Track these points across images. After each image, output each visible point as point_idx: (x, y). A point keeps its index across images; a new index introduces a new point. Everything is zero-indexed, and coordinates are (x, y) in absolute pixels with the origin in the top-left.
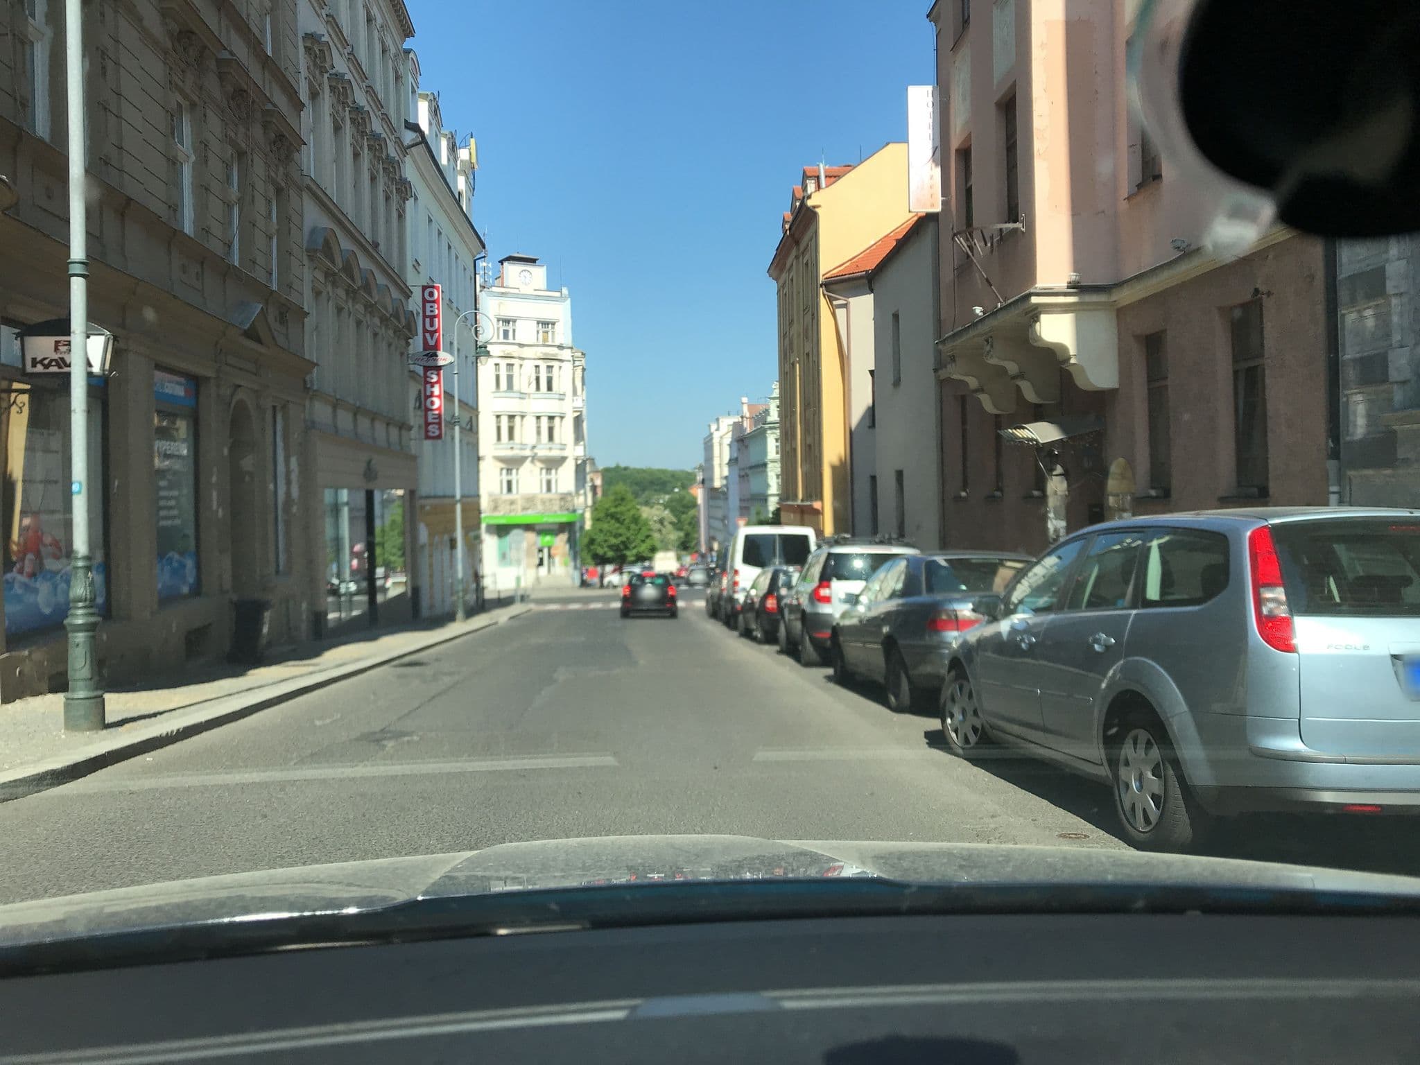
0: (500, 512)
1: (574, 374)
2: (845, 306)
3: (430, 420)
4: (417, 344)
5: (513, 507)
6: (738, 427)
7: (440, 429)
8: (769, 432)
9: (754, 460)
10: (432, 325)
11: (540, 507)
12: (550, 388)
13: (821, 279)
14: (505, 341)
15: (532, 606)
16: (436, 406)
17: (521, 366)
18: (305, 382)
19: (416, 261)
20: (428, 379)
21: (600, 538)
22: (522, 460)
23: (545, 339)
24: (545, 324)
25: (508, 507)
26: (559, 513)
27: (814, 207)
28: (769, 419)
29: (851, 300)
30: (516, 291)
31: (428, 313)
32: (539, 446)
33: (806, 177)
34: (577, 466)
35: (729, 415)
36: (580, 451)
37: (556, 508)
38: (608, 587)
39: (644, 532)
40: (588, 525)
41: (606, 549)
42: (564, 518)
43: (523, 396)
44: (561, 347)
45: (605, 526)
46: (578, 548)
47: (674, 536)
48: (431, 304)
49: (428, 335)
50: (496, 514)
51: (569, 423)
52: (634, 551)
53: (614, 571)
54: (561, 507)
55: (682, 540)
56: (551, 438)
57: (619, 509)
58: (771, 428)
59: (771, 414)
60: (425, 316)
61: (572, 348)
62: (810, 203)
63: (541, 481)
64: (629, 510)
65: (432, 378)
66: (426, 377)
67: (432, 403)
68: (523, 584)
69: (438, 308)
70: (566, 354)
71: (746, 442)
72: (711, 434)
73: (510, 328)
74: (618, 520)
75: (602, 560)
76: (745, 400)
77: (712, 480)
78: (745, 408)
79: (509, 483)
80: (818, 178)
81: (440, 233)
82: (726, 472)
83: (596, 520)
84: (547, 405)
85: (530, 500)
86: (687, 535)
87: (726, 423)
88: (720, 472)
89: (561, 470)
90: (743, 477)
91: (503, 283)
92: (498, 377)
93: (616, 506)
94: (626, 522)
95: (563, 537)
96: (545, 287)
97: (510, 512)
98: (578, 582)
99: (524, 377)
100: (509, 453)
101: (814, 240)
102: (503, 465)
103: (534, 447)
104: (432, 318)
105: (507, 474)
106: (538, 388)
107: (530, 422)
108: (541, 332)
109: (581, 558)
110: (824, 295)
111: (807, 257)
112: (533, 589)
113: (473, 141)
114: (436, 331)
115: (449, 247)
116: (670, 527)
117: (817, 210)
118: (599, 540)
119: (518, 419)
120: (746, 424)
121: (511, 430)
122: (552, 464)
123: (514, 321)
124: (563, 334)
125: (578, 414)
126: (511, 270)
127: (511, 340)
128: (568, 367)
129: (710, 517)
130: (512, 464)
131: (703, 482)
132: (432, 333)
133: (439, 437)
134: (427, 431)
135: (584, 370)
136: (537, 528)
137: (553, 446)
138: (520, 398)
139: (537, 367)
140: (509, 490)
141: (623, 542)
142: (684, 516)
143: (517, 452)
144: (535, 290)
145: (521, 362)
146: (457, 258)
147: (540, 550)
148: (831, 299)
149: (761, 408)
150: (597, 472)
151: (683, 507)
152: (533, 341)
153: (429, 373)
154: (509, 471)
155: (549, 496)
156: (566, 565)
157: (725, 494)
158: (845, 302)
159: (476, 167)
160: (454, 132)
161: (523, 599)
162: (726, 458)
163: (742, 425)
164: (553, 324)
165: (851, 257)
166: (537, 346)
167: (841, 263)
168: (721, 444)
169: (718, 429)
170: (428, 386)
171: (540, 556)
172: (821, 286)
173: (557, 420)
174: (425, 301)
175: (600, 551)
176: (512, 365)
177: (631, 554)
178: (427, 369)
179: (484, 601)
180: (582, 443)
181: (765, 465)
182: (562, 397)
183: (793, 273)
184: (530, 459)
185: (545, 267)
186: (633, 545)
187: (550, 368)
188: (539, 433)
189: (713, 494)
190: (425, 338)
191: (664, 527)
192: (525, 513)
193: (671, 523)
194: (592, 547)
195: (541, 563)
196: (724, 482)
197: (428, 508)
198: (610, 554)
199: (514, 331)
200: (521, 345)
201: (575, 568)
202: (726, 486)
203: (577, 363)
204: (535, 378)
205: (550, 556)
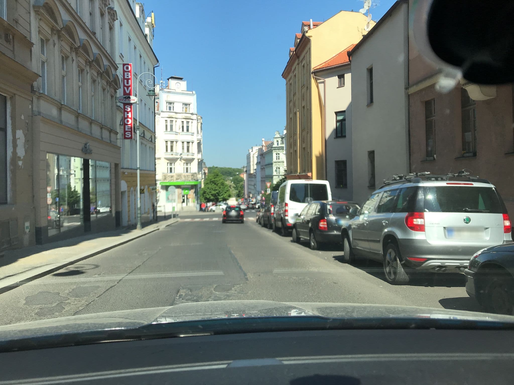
0: (167, 180)
1: (197, 125)
2: (324, 82)
3: (127, 130)
4: (120, 93)
5: (172, 178)
6: (260, 150)
7: (131, 134)
8: (274, 151)
9: (267, 162)
10: (128, 83)
11: (183, 178)
12: (188, 130)
13: (312, 70)
14: (170, 111)
15: (179, 220)
16: (130, 123)
17: (176, 121)
18: (32, 87)
19: (121, 54)
20: (126, 110)
21: (208, 191)
22: (177, 159)
23: (186, 111)
24: (186, 104)
25: (170, 179)
26: (191, 181)
27: (309, 37)
28: (274, 146)
29: (326, 79)
30: (174, 91)
31: (126, 77)
32: (183, 154)
33: (303, 25)
34: (199, 162)
35: (256, 145)
36: (200, 156)
37: (190, 179)
38: (211, 211)
39: (226, 189)
40: (203, 186)
41: (210, 196)
42: (193, 183)
43: (177, 133)
44: (192, 114)
45: (210, 186)
46: (199, 196)
47: (235, 192)
48: (127, 73)
49: (126, 88)
50: (166, 181)
51: (195, 145)
52: (222, 197)
53: (213, 205)
54: (192, 178)
55: (238, 193)
56: (188, 150)
57: (216, 179)
58: (274, 150)
59: (275, 144)
60: (124, 79)
61: (197, 115)
62: (307, 35)
63: (184, 168)
64: (220, 180)
65: (128, 109)
66: (125, 108)
67: (128, 121)
68: (176, 210)
69: (131, 75)
70: (194, 117)
71: (264, 155)
72: (250, 153)
73: (172, 106)
74: (215, 184)
75: (209, 200)
76: (263, 139)
77: (250, 170)
78: (263, 142)
79: (171, 169)
80: (309, 26)
81: (135, 48)
82: (255, 167)
83: (206, 184)
84: (187, 137)
85: (179, 176)
86: (239, 192)
87: (256, 149)
88: (253, 167)
89: (192, 164)
90: (263, 169)
91: (169, 88)
92: (166, 126)
93: (214, 178)
94: (219, 185)
95: (193, 191)
96: (186, 89)
97: (171, 180)
98: (198, 209)
99: (177, 126)
100: (171, 157)
101: (308, 53)
102: (168, 162)
103: (181, 154)
104: (128, 80)
105: (170, 165)
106: (183, 130)
107: (180, 144)
108: (184, 108)
109: (200, 199)
110: (313, 77)
111: (304, 62)
112: (180, 212)
113: (153, 14)
114: (129, 86)
115: (141, 57)
116: (233, 189)
117: (311, 38)
118: (207, 192)
119: (175, 143)
120: (264, 148)
121: (172, 147)
122: (189, 161)
123: (173, 103)
124: (193, 108)
125: (199, 141)
126: (172, 83)
127: (172, 111)
128: (195, 122)
129: (248, 185)
130: (172, 161)
131: (246, 171)
132: (128, 87)
133: (131, 138)
134: (125, 135)
135: (201, 124)
136: (182, 187)
137: (189, 154)
138: (176, 134)
139: (183, 122)
140: (171, 171)
141: (217, 193)
142: (238, 185)
143: (174, 156)
144: (182, 91)
145: (176, 120)
146: (145, 63)
147: (183, 196)
148: (316, 80)
149: (270, 143)
150: (206, 167)
151: (237, 181)
152: (181, 111)
153: (126, 107)
154: (171, 164)
155: (187, 174)
156: (194, 202)
157: (255, 175)
158: (323, 81)
159: (155, 26)
160: (143, 4)
161: (175, 216)
162: (256, 162)
163: (262, 149)
164: (189, 105)
165: (325, 61)
166: (183, 113)
167: (321, 63)
168: (253, 157)
169: (252, 151)
170: (126, 113)
171: (183, 198)
172: (312, 73)
173: (191, 143)
174: (124, 71)
175: (208, 197)
176: (173, 121)
177: (220, 198)
178: (125, 104)
179: (157, 217)
180: (201, 153)
181: (272, 164)
182: (193, 134)
183: (296, 72)
184: (179, 159)
185: (186, 82)
186: (221, 194)
187: (188, 122)
188: (183, 148)
189: (250, 176)
190: (124, 89)
191: (231, 188)
192: (177, 181)
193: (233, 187)
194: (205, 195)
195: (183, 201)
196: (255, 171)
197: (126, 173)
198: (212, 198)
199: (173, 107)
200: (176, 113)
201: (198, 203)
202: (255, 173)
203: (199, 121)
204: (182, 126)
205: (187, 198)
